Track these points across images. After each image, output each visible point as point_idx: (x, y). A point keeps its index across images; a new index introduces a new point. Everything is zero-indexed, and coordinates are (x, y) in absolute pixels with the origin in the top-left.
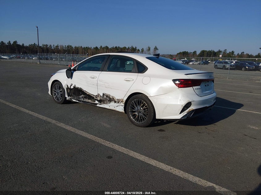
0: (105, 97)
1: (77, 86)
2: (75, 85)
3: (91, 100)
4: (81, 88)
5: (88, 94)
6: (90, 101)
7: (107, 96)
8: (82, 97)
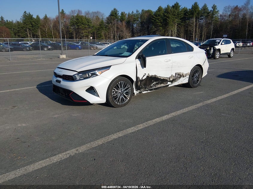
0: (177, 75)
1: (150, 75)
2: (149, 74)
3: (164, 83)
4: (155, 75)
5: (162, 78)
6: (162, 85)
7: (178, 74)
8: (154, 85)
